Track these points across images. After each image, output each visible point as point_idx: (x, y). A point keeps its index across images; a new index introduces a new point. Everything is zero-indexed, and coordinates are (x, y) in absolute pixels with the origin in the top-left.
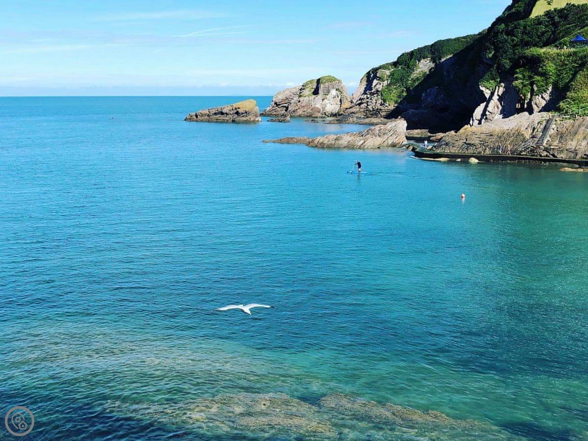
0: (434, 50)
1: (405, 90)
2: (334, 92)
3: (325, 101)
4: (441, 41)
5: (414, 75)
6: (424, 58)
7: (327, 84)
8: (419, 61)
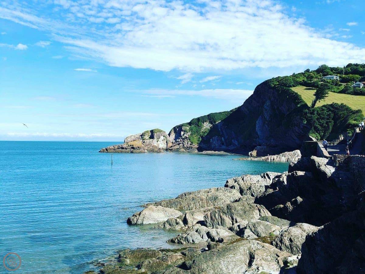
0: (210, 118)
1: (200, 137)
2: (162, 138)
3: (159, 142)
4: (212, 113)
5: (203, 130)
6: (206, 122)
7: (158, 133)
8: (203, 123)
